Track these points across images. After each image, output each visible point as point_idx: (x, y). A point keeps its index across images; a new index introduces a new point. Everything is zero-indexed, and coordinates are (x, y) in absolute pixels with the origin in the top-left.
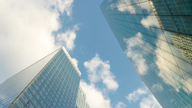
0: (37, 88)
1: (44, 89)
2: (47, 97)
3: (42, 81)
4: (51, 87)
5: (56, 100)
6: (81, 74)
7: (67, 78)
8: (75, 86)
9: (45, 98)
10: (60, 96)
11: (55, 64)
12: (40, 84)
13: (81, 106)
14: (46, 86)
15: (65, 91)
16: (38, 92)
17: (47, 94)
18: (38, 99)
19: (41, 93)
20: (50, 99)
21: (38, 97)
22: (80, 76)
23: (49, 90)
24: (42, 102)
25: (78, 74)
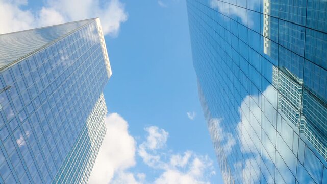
0: (34, 69)
1: (44, 76)
2: (44, 90)
3: (46, 61)
4: (57, 76)
5: (58, 100)
6: (111, 73)
7: (87, 72)
8: (95, 89)
9: (41, 89)
10: (66, 96)
11: (75, 42)
12: (40, 65)
13: (93, 124)
14: (49, 71)
15: (77, 91)
16: (32, 76)
17: (47, 84)
18: (30, 87)
19: (37, 80)
20: (49, 94)
21: (31, 85)
22: (109, 77)
23: (52, 80)
24: (35, 95)
25: (106, 72)
